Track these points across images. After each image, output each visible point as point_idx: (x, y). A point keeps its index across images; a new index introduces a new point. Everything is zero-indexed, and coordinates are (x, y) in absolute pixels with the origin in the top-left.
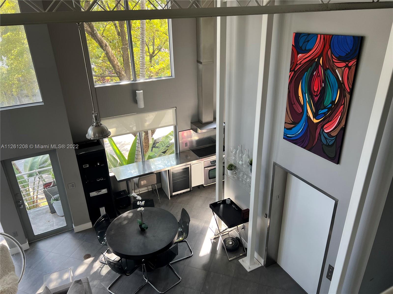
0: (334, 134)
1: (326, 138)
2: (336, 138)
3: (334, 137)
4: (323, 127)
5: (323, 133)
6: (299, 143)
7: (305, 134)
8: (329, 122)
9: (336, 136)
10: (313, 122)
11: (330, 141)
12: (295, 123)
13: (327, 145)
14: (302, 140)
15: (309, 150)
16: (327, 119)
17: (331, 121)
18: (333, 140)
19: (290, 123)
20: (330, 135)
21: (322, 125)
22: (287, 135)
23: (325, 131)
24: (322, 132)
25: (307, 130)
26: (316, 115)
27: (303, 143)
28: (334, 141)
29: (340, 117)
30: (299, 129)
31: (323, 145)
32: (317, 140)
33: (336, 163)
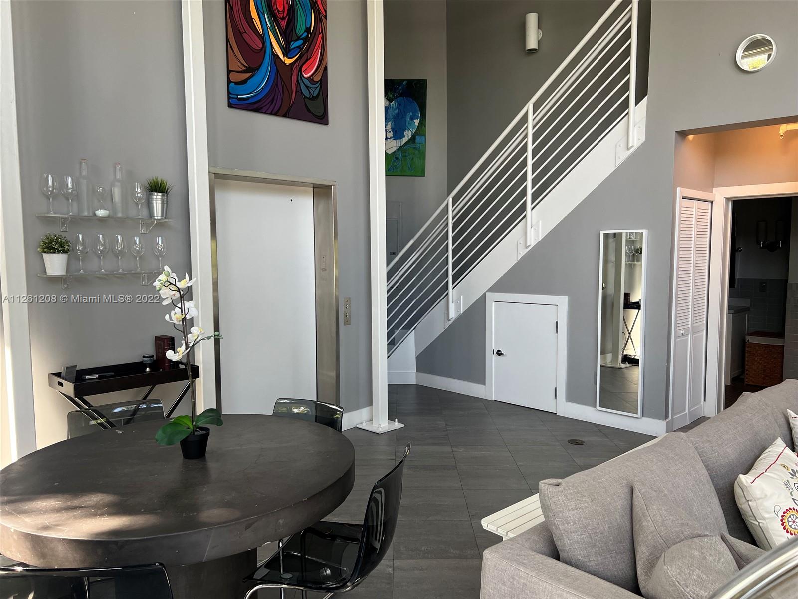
0: (317, 78)
1: (307, 87)
2: (321, 83)
3: (317, 82)
4: (300, 70)
5: (302, 81)
6: (266, 106)
7: (274, 88)
8: (307, 60)
9: (321, 80)
10: (284, 63)
11: (314, 90)
12: (252, 70)
13: (311, 97)
14: (272, 97)
15: (286, 115)
16: (304, 58)
17: (310, 59)
18: (317, 88)
19: (241, 70)
20: (313, 80)
21: (299, 65)
22: (239, 97)
23: (304, 75)
24: (301, 77)
25: (276, 79)
26: (287, 52)
27: (274, 104)
28: (319, 88)
29: (320, 51)
30: (261, 81)
31: (306, 99)
32: (296, 92)
33: (326, 123)
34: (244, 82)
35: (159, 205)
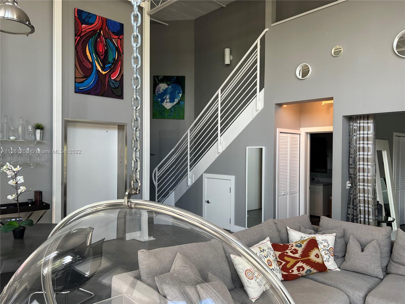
0: (118, 80)
1: (113, 83)
2: (120, 82)
3: (118, 81)
4: (110, 76)
5: (111, 80)
6: (92, 92)
7: (97, 84)
8: (113, 72)
9: (120, 80)
10: (102, 74)
11: (116, 84)
12: (86, 77)
13: (115, 88)
14: (96, 88)
15: (102, 95)
16: (112, 71)
17: (115, 71)
18: (118, 84)
19: (81, 77)
20: (116, 80)
21: (109, 74)
22: (80, 88)
23: (112, 78)
24: (110, 79)
25: (98, 80)
26: (103, 69)
27: (96, 91)
28: (119, 84)
29: (120, 68)
30: (91, 81)
31: (112, 89)
32: (108, 86)
33: (123, 99)
34: (83, 82)
35: (39, 135)
